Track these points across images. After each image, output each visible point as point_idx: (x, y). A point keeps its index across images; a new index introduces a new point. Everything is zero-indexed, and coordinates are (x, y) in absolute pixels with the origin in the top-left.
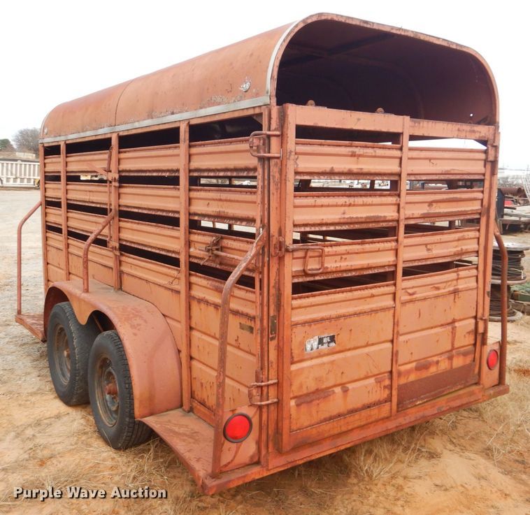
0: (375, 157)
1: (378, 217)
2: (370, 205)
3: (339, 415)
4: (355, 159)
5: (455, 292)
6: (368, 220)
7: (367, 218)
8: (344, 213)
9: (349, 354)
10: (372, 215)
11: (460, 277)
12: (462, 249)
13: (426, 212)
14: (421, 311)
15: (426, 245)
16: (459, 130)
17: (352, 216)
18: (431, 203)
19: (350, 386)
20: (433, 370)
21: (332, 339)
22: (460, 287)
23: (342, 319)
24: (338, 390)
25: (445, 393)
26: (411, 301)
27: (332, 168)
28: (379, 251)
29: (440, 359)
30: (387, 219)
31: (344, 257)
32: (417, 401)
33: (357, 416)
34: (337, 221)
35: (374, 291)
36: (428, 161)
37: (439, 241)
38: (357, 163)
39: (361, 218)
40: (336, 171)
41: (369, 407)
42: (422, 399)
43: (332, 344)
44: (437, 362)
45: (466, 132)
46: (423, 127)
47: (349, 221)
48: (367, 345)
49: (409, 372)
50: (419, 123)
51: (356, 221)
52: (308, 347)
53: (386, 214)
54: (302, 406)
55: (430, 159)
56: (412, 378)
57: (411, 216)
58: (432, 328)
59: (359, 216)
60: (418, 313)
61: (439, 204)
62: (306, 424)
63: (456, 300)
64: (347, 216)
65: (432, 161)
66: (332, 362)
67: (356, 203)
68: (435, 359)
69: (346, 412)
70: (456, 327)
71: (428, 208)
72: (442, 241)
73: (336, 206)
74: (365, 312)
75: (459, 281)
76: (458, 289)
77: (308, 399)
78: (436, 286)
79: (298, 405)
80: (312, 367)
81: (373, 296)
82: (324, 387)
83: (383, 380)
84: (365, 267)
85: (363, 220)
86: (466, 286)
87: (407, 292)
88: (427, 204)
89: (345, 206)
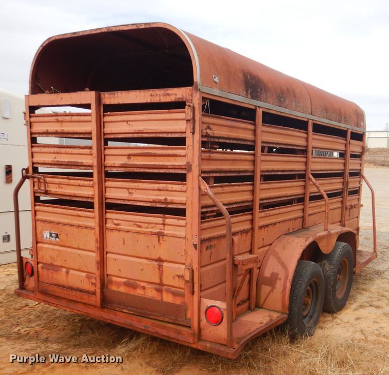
0: (72, 122)
1: (76, 162)
2: (70, 154)
3: (63, 286)
4: (60, 124)
5: (160, 235)
6: (69, 164)
7: (69, 162)
8: (55, 158)
9: (69, 250)
10: (72, 160)
11: (166, 223)
12: (166, 199)
13: (124, 162)
14: (125, 240)
15: (128, 189)
16: (151, 95)
17: (59, 160)
18: (129, 156)
19: (71, 271)
20: (139, 292)
21: (57, 236)
22: (166, 232)
23: (61, 225)
24: (64, 270)
25: (152, 317)
26: (116, 230)
27: (47, 130)
28: (79, 185)
29: (146, 286)
30: (84, 164)
31: (61, 186)
32: (123, 309)
33: (74, 293)
34: (50, 162)
35: (80, 213)
36: (126, 123)
37: (137, 187)
38: (62, 126)
39: (65, 162)
40: (49, 131)
41: (81, 291)
42: (128, 310)
43: (57, 239)
44: (144, 288)
45: (160, 96)
46: (117, 97)
47: (57, 163)
48: (79, 249)
49: (118, 284)
50: (114, 94)
51: (61, 163)
52: (45, 236)
53: (83, 161)
54: (44, 269)
55: (127, 122)
56: (122, 289)
57: (113, 165)
58: (138, 257)
59: (63, 160)
60: (122, 241)
61: (136, 157)
62: (46, 281)
63: (160, 242)
64: (56, 160)
65: (129, 123)
66: (59, 251)
67: (61, 152)
68: (143, 284)
69: (67, 286)
70: (162, 265)
71: (127, 160)
72: (139, 188)
73: (50, 153)
74: (75, 226)
75: (166, 227)
76: (163, 233)
77: (47, 267)
78: (138, 224)
79: (42, 268)
80: (47, 248)
81: (79, 216)
82: (55, 264)
83: (92, 278)
84: (73, 195)
85: (66, 163)
86: (173, 233)
87: (112, 221)
88: (127, 157)
89: (55, 153)
